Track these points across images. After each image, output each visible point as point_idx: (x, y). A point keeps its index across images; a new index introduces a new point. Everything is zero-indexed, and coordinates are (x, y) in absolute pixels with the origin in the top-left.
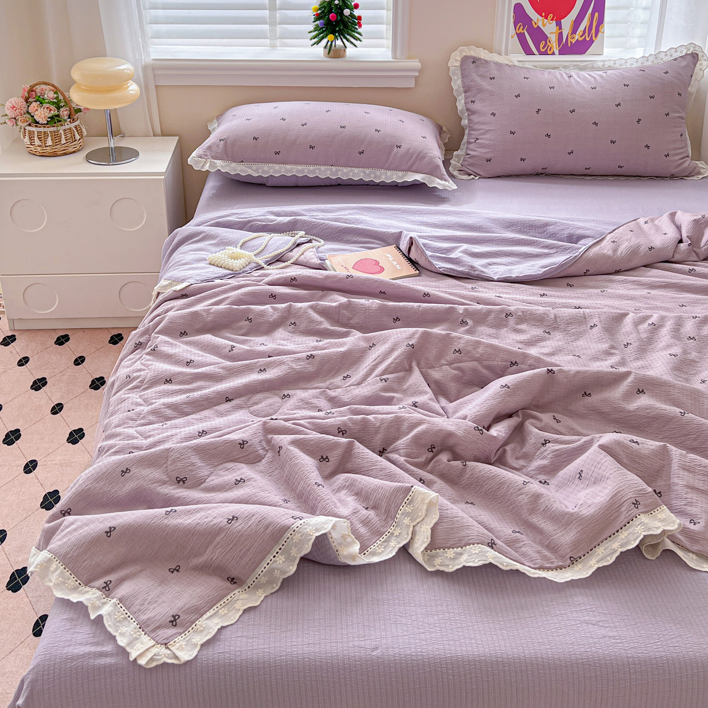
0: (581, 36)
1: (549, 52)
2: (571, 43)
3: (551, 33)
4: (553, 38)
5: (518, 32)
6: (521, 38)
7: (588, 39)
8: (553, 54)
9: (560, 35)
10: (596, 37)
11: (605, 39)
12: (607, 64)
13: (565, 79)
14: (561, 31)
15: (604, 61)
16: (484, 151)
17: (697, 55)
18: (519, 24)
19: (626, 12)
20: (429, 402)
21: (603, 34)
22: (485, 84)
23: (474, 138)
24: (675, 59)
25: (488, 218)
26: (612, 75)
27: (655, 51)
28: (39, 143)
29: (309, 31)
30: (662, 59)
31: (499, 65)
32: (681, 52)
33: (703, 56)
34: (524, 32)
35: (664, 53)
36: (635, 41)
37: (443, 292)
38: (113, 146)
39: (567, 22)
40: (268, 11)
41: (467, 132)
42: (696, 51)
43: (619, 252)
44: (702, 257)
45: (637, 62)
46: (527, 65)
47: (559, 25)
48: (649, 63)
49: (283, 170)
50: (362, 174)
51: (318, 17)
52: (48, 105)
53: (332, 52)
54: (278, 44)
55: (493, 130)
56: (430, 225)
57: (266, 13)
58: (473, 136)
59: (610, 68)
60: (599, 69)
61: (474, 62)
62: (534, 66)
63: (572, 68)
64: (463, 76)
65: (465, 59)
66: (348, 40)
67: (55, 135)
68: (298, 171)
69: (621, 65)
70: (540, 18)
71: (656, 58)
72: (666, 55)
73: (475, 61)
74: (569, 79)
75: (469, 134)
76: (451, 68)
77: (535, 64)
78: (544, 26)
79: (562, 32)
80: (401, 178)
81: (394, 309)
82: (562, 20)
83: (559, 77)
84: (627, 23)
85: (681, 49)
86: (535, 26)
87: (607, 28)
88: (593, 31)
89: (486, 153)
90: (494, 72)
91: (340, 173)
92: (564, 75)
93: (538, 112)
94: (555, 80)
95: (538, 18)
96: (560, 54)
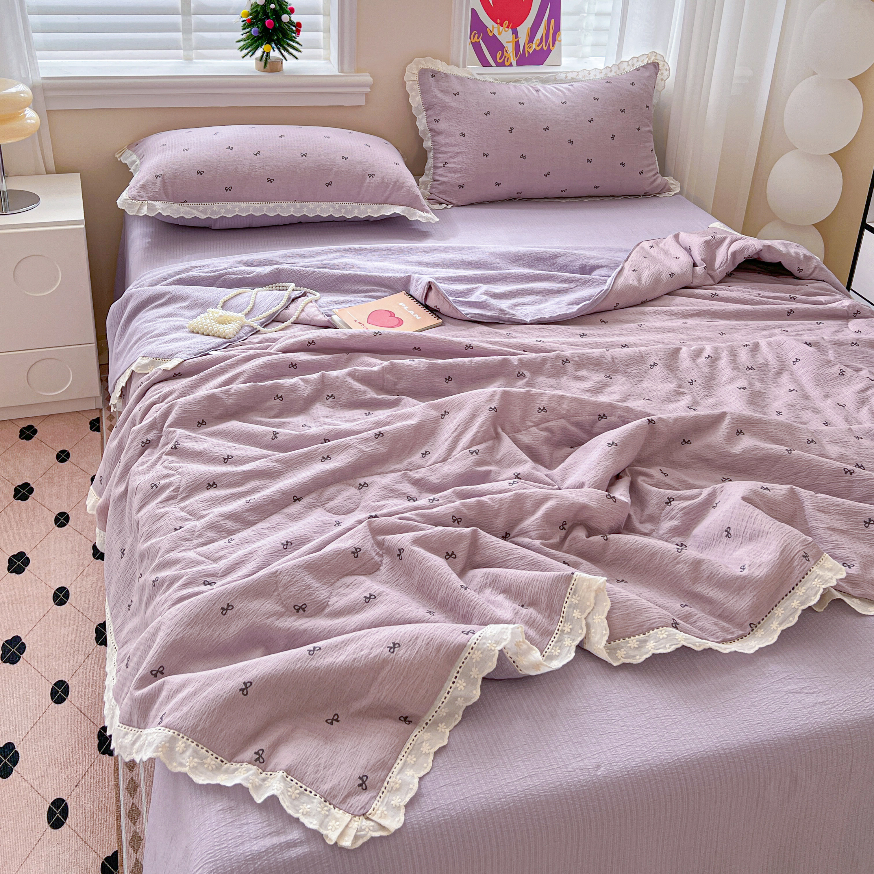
0: (538, 46)
1: (507, 64)
2: (529, 52)
3: (507, 42)
4: (510, 48)
5: (473, 41)
6: (476, 47)
7: (545, 48)
8: (511, 65)
9: (517, 44)
10: (553, 46)
11: (562, 47)
12: (570, 76)
13: (533, 93)
14: (517, 39)
15: (566, 73)
16: (456, 176)
17: (658, 64)
18: (474, 33)
19: (576, 17)
20: (533, 471)
21: (560, 42)
22: (448, 100)
23: (441, 163)
24: (638, 69)
25: (491, 253)
26: (579, 88)
27: (616, 62)
29: (237, 40)
30: (624, 70)
31: (460, 79)
32: (643, 61)
33: (664, 65)
34: (479, 41)
35: (626, 63)
36: (587, 50)
37: (484, 341)
38: (5, 190)
39: (524, 30)
40: (180, 16)
41: (431, 155)
42: (657, 60)
43: (643, 282)
44: (717, 281)
45: (601, 73)
46: (488, 78)
47: (515, 32)
48: (612, 74)
49: (237, 209)
50: (331, 210)
51: (249, 24)
53: (268, 65)
54: (194, 56)
55: (464, 152)
56: (429, 264)
57: (178, 19)
58: (440, 160)
59: (573, 80)
60: (563, 82)
61: (433, 76)
62: (495, 79)
63: (535, 81)
64: (423, 92)
65: (423, 73)
66: (288, 51)
68: (256, 209)
69: (584, 77)
70: (496, 25)
71: (619, 68)
72: (628, 65)
73: (434, 74)
74: (538, 94)
75: (435, 158)
76: (407, 83)
77: (496, 77)
78: (500, 34)
79: (518, 41)
80: (377, 211)
81: (445, 367)
82: (518, 28)
83: (526, 91)
84: (578, 30)
85: (642, 58)
86: (491, 35)
88: (550, 40)
89: (457, 178)
90: (458, 88)
91: (305, 209)
92: (531, 89)
93: (511, 131)
94: (523, 95)
95: (493, 26)
96: (518, 65)
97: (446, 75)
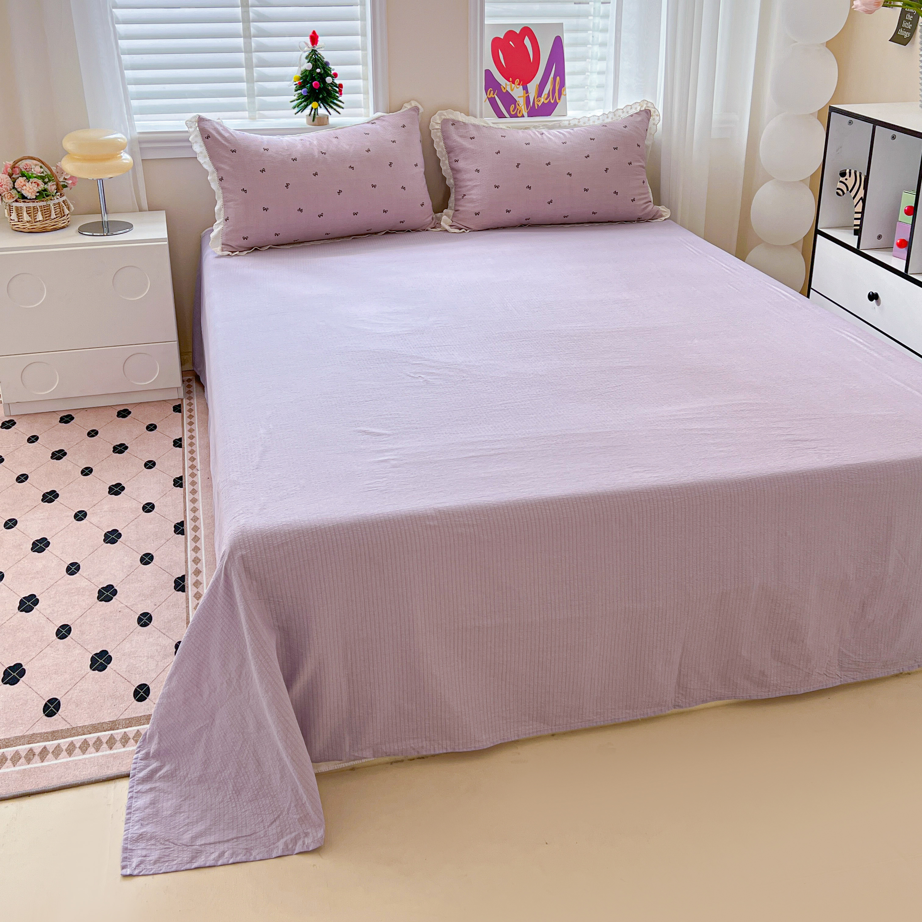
0: (546, 99)
1: (519, 115)
2: (538, 105)
3: (518, 97)
4: (521, 102)
5: (489, 97)
6: (492, 102)
7: (552, 102)
8: (523, 116)
9: (528, 98)
10: (559, 99)
11: (567, 101)
12: (572, 123)
13: (538, 136)
14: (527, 95)
15: (569, 121)
16: (473, 205)
17: (650, 111)
18: (489, 90)
19: (582, 77)
21: (565, 96)
22: (466, 143)
23: (461, 195)
24: (632, 116)
26: (579, 132)
27: (613, 109)
28: (29, 219)
29: (292, 100)
30: (620, 116)
31: (476, 127)
32: (636, 109)
33: (655, 112)
34: (495, 97)
35: (621, 111)
36: (592, 104)
38: (106, 220)
39: (533, 86)
41: (453, 191)
42: (648, 107)
45: (599, 119)
46: (501, 126)
47: (525, 89)
48: (609, 120)
51: (300, 86)
52: (36, 180)
53: (315, 120)
54: (257, 116)
55: (480, 185)
57: (244, 85)
58: (459, 193)
59: (575, 126)
60: (565, 127)
62: (508, 127)
63: (542, 127)
64: (445, 138)
65: (445, 122)
66: (332, 108)
67: (45, 210)
69: (585, 123)
70: (508, 83)
71: (615, 115)
72: (623, 112)
73: (454, 123)
74: (542, 136)
75: (456, 192)
76: (432, 131)
77: (509, 125)
78: (512, 90)
79: (529, 95)
82: (528, 85)
83: (532, 134)
84: (583, 87)
85: (635, 106)
86: (504, 91)
87: (569, 93)
88: (557, 93)
89: (474, 207)
90: (474, 133)
92: (537, 133)
93: (518, 166)
94: (530, 138)
95: (506, 84)
96: (529, 115)
97: (464, 123)
